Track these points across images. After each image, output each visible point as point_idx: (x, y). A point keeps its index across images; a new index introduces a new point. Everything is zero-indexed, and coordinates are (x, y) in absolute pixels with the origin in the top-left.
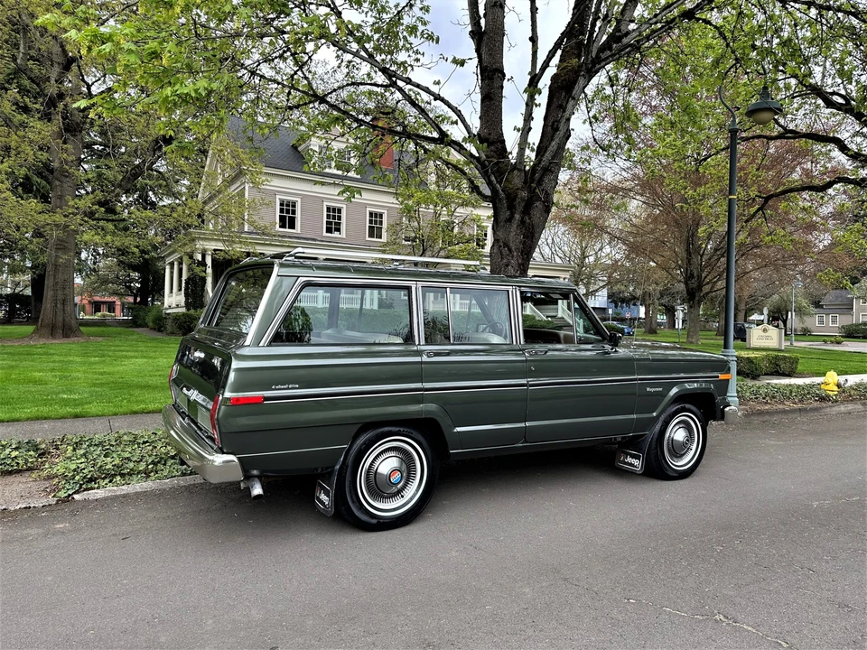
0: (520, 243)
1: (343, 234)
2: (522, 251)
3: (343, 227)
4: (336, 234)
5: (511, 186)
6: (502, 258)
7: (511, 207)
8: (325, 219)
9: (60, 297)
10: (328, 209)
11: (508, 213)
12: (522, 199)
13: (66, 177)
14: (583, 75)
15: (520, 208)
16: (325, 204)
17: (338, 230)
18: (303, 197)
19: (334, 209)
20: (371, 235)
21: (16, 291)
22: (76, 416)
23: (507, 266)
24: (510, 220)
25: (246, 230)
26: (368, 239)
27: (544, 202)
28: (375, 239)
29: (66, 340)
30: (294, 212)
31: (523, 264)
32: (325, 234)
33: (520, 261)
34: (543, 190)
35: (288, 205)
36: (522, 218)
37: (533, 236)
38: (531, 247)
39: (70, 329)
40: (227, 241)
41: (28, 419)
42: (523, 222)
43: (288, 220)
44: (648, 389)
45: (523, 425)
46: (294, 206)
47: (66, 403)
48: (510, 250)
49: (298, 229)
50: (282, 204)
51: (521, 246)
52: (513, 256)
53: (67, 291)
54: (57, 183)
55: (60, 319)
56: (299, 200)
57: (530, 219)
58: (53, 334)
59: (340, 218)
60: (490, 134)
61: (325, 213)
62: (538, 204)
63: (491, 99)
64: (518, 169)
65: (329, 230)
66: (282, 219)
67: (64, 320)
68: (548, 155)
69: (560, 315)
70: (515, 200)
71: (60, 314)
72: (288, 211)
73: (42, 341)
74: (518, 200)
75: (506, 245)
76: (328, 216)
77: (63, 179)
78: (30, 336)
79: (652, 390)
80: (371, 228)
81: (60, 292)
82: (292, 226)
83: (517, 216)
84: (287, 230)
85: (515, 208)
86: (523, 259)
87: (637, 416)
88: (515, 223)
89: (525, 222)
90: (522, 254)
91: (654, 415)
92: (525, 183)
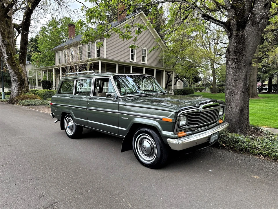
15: (234, 29)
31: (236, 58)
36: (237, 34)
42: (237, 35)
44: (122, 117)
45: (87, 121)
57: (242, 32)
79: (124, 118)
83: (234, 33)
87: (117, 127)
88: (233, 37)
89: (238, 35)
90: (235, 53)
91: (125, 129)
92: (236, 14)
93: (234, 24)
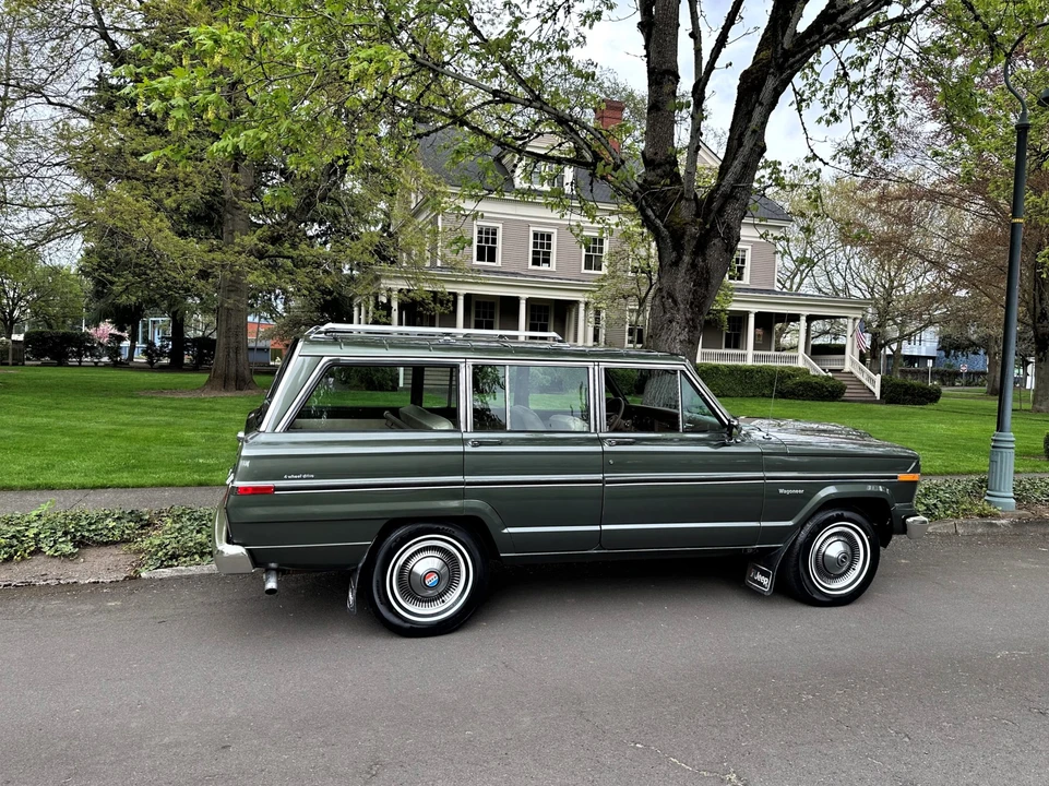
0: (689, 292)
1: (553, 266)
2: (692, 303)
3: (553, 258)
4: (544, 267)
5: (677, 220)
6: (665, 312)
7: (678, 247)
8: (531, 249)
9: (233, 345)
10: (536, 235)
11: (674, 254)
12: (693, 237)
13: (238, 209)
14: (773, 73)
15: (689, 247)
16: (532, 229)
17: (547, 261)
18: (506, 222)
19: (542, 235)
20: (588, 266)
21: (206, 334)
22: (200, 484)
23: (671, 322)
24: (676, 263)
25: (439, 265)
26: (584, 271)
27: (723, 239)
28: (593, 272)
29: (239, 393)
30: (494, 241)
31: (693, 320)
32: (531, 267)
33: (688, 316)
34: (723, 223)
35: (487, 233)
36: (694, 261)
37: (708, 282)
38: (705, 297)
39: (244, 380)
40: (412, 278)
41: (152, 486)
42: (693, 265)
43: (486, 253)
44: (781, 491)
45: (597, 528)
46: (494, 233)
47: (198, 468)
48: (675, 302)
49: (499, 262)
50: (480, 232)
51: (691, 296)
52: (678, 310)
53: (240, 339)
54: (229, 216)
55: (233, 369)
56: (500, 226)
57: (704, 261)
58: (225, 386)
59: (549, 246)
60: (656, 154)
61: (531, 240)
62: (716, 241)
63: (659, 109)
64: (687, 200)
65: (536, 262)
66: (480, 250)
67: (237, 371)
68: (729, 178)
69: (847, 369)
70: (682, 237)
71: (233, 363)
72: (487, 241)
73: (214, 394)
74: (686, 238)
75: (671, 295)
76: (535, 245)
77: (234, 211)
78: (202, 389)
79: (788, 492)
80: (588, 258)
81: (232, 340)
82: (492, 258)
83: (686, 259)
84: (486, 263)
85: (683, 249)
86: (693, 313)
87: (764, 524)
88: (683, 267)
89: (697, 265)
90: (690, 306)
91: (790, 523)
92: (697, 215)
93: (695, 238)
